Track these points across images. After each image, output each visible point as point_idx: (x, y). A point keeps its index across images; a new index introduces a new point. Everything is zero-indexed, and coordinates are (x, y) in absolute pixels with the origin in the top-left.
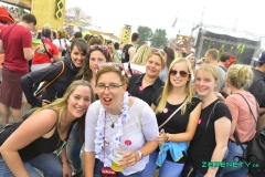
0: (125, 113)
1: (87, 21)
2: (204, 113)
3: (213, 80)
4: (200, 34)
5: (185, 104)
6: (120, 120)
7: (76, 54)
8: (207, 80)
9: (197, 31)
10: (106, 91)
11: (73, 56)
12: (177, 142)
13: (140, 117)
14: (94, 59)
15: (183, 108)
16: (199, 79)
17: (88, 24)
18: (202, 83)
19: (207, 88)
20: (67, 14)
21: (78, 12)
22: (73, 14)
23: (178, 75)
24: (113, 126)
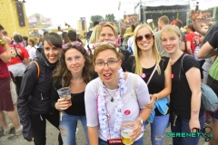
0: (122, 86)
1: (48, 23)
2: (174, 68)
3: (177, 37)
4: (142, 10)
5: (158, 65)
6: (118, 93)
7: (48, 49)
8: (172, 39)
9: (139, 8)
10: (106, 67)
11: (46, 52)
12: (161, 99)
13: (136, 88)
14: (70, 59)
15: (158, 68)
16: (165, 40)
17: (49, 25)
18: (169, 42)
19: (174, 46)
20: (30, 21)
21: (38, 17)
22: (35, 20)
23: (144, 39)
24: (112, 100)
